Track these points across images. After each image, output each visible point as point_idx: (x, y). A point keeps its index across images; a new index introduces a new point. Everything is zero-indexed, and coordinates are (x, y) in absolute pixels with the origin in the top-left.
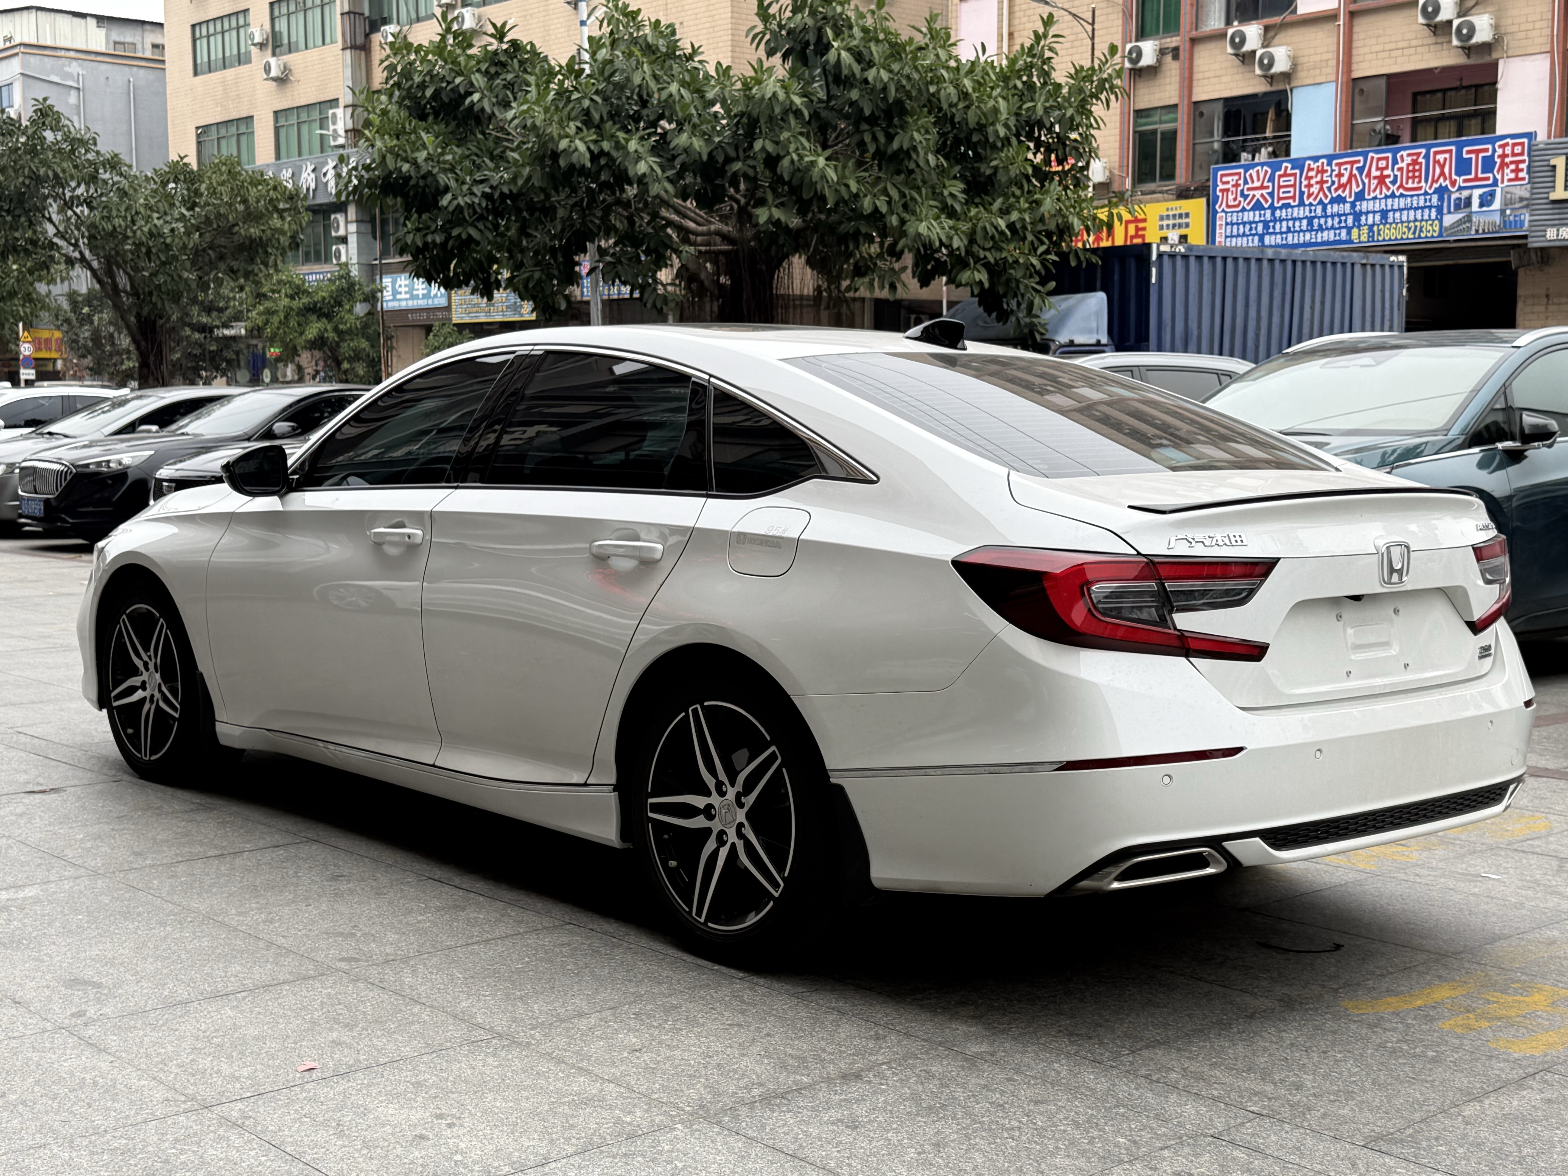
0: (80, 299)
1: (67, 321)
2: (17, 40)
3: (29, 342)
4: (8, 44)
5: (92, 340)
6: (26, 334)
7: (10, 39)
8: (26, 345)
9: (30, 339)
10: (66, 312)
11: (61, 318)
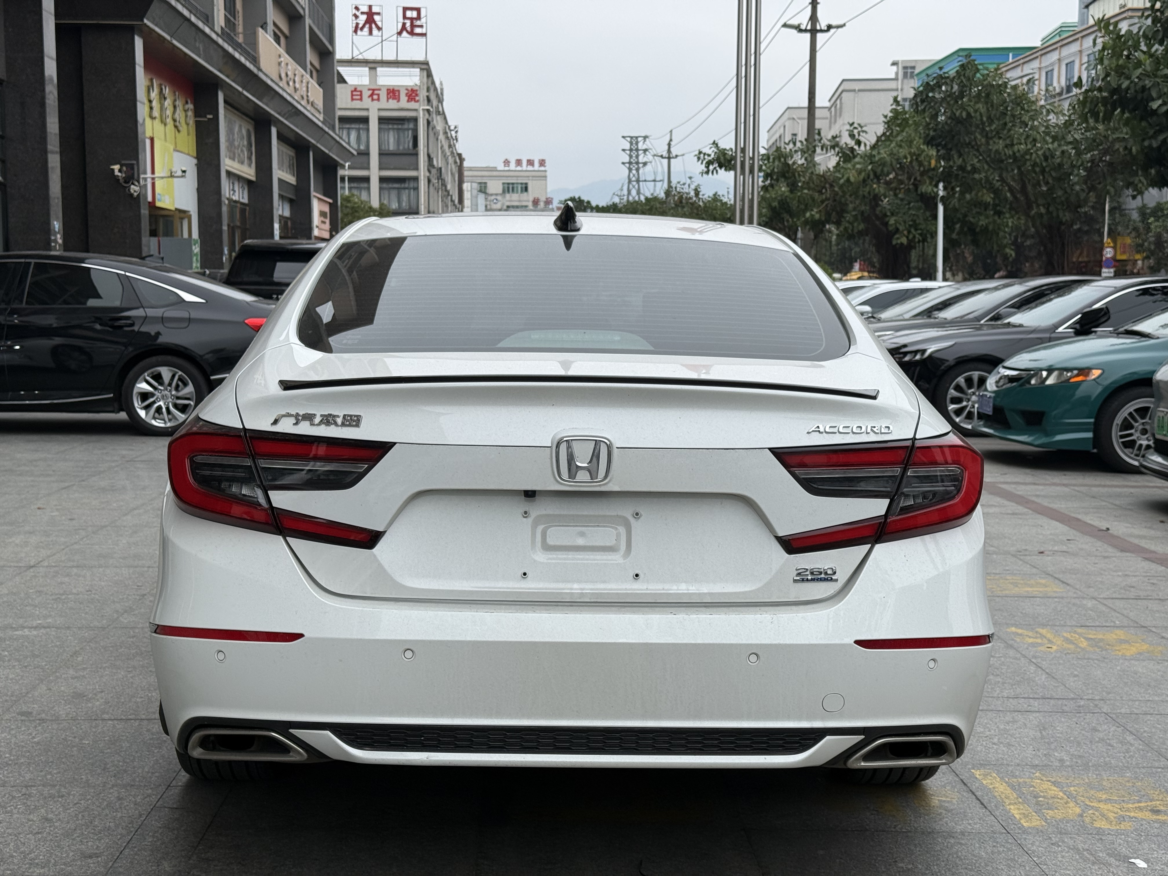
0: (1148, 211)
1: (1135, 229)
2: (1129, 6)
3: (1111, 247)
4: (1123, 10)
5: (1155, 244)
6: (1109, 240)
7: (1125, 6)
8: (1108, 250)
9: (1112, 245)
10: (1134, 221)
11: (1131, 227)
